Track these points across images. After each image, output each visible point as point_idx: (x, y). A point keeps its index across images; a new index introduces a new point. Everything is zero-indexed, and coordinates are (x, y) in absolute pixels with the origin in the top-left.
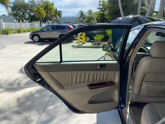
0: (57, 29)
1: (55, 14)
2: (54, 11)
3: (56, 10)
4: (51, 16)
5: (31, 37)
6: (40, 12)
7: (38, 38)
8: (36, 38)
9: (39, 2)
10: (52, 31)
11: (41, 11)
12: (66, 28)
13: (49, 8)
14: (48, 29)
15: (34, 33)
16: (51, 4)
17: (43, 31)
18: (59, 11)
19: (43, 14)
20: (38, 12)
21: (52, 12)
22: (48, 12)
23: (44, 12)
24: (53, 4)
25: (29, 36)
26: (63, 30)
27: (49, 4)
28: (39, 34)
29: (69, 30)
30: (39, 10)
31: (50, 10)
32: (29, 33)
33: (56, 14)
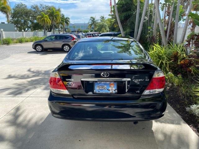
0: (60, 39)
1: (61, 21)
2: (61, 18)
3: (63, 16)
4: (57, 23)
5: (34, 47)
6: (44, 20)
7: (41, 48)
8: (39, 48)
9: (43, 8)
10: (55, 41)
11: (46, 19)
12: (69, 38)
13: (55, 14)
14: (51, 39)
15: (37, 43)
16: (57, 10)
17: (46, 41)
18: (66, 18)
19: (47, 22)
20: (42, 19)
21: (58, 19)
22: (53, 19)
23: (49, 19)
24: (59, 10)
25: (32, 46)
26: (66, 40)
27: (55, 10)
28: (42, 43)
29: (72, 40)
30: (43, 17)
31: (56, 17)
32: (32, 43)
33: (63, 21)
